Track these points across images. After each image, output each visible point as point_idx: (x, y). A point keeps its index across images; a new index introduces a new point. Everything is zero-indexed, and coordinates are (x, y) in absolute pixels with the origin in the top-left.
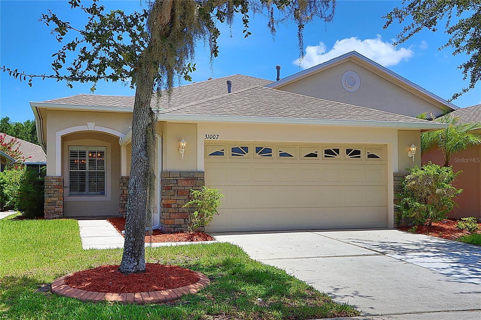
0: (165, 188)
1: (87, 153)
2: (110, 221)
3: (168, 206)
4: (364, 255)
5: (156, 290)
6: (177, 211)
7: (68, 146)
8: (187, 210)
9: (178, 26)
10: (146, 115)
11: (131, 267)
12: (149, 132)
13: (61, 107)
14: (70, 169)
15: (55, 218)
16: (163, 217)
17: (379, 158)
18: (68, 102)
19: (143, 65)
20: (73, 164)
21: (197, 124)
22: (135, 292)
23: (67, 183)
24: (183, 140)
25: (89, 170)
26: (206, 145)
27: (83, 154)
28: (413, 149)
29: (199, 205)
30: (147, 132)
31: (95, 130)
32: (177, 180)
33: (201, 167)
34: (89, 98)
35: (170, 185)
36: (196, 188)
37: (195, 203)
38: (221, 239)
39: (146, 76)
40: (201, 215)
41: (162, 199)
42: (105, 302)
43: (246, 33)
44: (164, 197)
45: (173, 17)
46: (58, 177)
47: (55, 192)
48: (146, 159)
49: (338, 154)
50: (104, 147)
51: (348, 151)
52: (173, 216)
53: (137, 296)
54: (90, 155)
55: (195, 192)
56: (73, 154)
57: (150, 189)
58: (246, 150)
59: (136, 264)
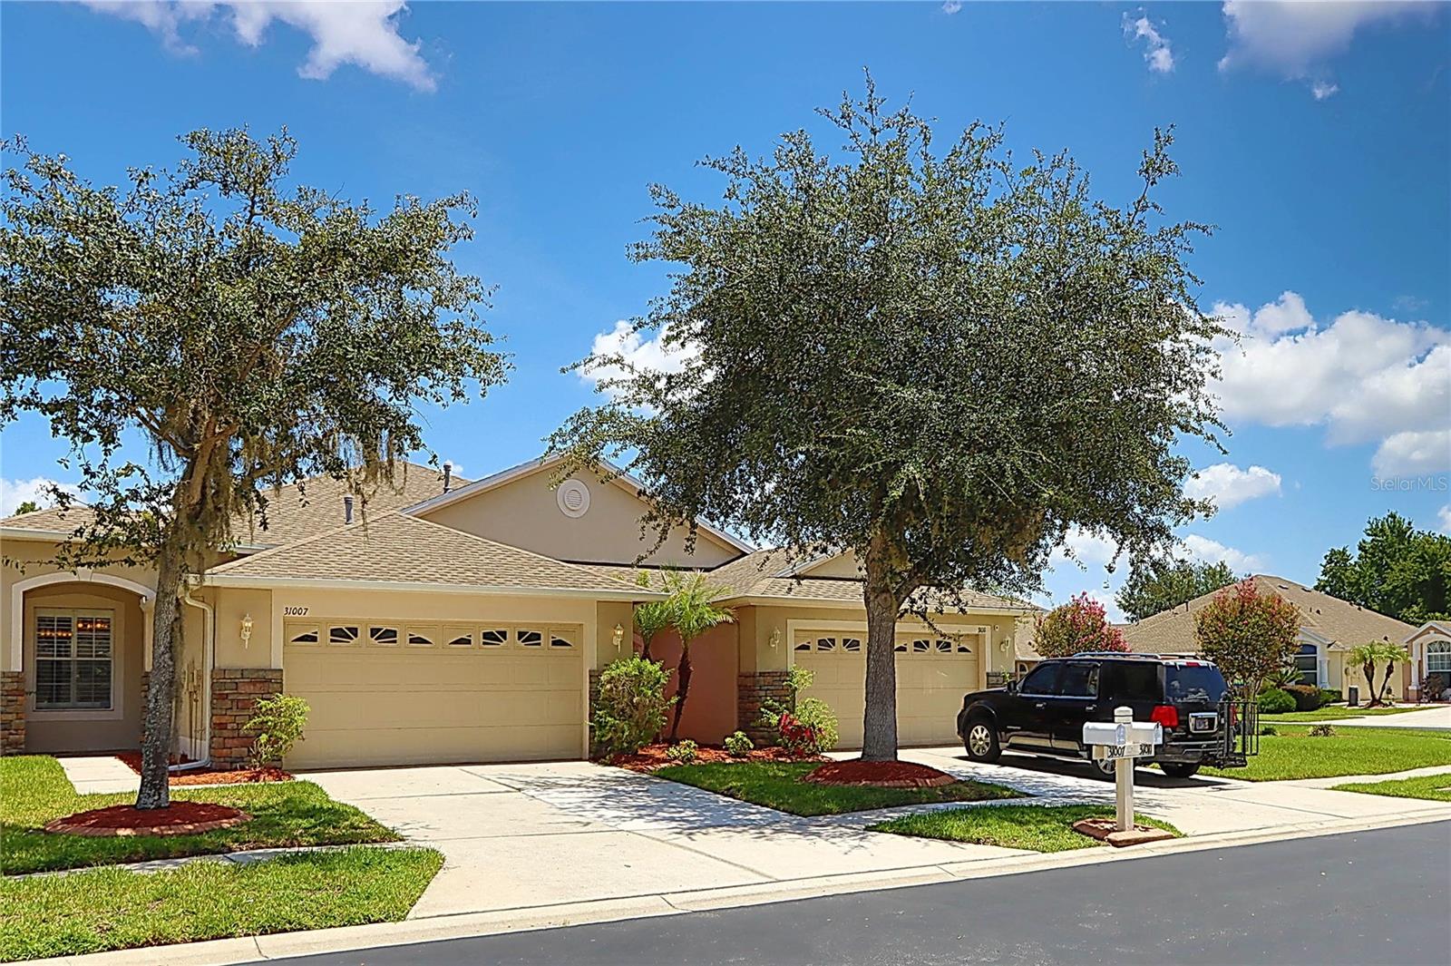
0: (218, 697)
1: (74, 621)
2: (121, 758)
3: (222, 726)
4: (491, 793)
5: (180, 824)
6: (236, 735)
7: (35, 608)
8: (252, 733)
9: (210, 506)
10: (172, 608)
11: (150, 803)
12: (176, 629)
13: (26, 536)
14: (38, 656)
15: (11, 755)
16: (213, 745)
17: (569, 645)
18: (38, 525)
19: (168, 548)
20: (44, 643)
21: (271, 590)
22: (153, 827)
23: (31, 683)
24: (248, 617)
25: (78, 656)
26: (286, 623)
27: (65, 624)
28: (619, 632)
29: (270, 723)
30: (172, 629)
31: (93, 581)
32: (236, 683)
33: (277, 662)
34: (82, 514)
35: (226, 692)
36: (268, 696)
37: (262, 723)
38: (300, 777)
39: (172, 561)
40: (273, 741)
41: (213, 715)
42: (117, 836)
43: (303, 502)
44: (215, 712)
45: (203, 494)
46: (16, 674)
47: (10, 703)
48: (170, 663)
49: (505, 639)
50: (112, 612)
51: (521, 635)
52: (229, 743)
53: (155, 830)
54: (80, 625)
55: (263, 703)
56: (44, 623)
57: (177, 702)
58: (354, 632)
59: (156, 798)
